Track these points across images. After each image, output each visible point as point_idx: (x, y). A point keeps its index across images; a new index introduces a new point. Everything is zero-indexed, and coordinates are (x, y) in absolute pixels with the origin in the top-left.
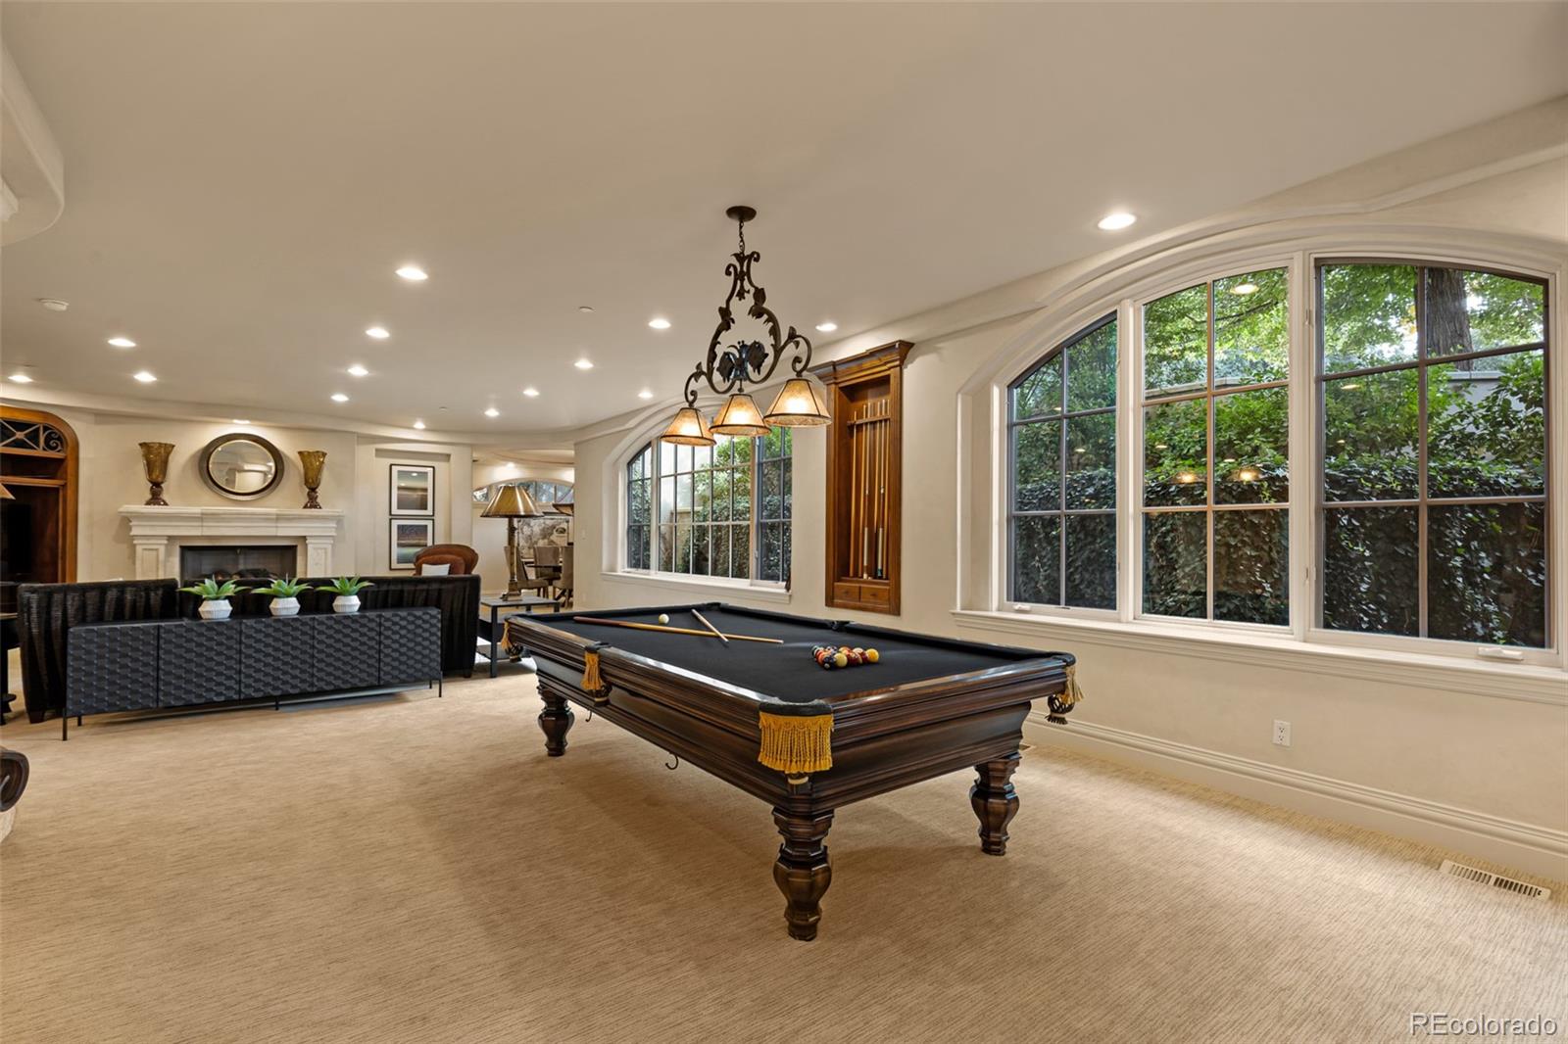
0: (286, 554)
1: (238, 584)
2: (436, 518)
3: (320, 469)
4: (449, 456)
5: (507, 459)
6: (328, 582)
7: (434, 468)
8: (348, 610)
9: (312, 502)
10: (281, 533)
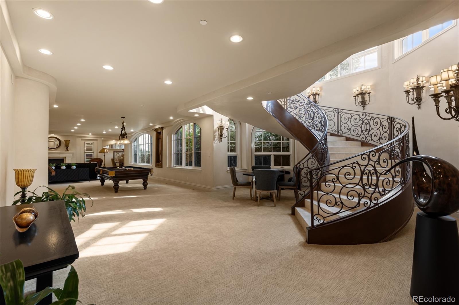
0: (62, 160)
1: (56, 164)
2: (94, 153)
3: (69, 143)
4: (97, 140)
5: (112, 139)
6: (70, 164)
7: (94, 142)
8: (74, 168)
9: (67, 150)
10: (61, 156)
